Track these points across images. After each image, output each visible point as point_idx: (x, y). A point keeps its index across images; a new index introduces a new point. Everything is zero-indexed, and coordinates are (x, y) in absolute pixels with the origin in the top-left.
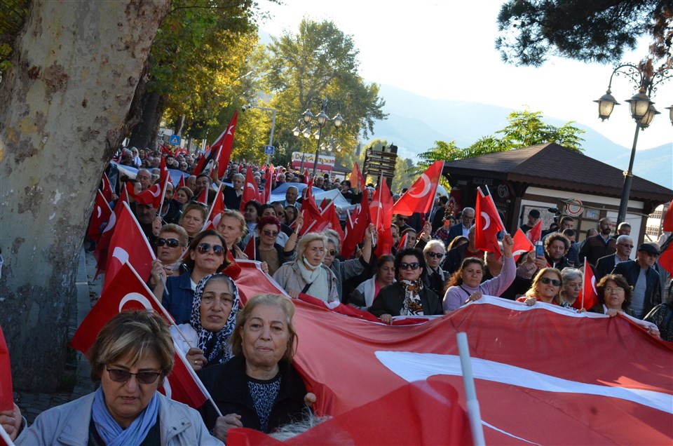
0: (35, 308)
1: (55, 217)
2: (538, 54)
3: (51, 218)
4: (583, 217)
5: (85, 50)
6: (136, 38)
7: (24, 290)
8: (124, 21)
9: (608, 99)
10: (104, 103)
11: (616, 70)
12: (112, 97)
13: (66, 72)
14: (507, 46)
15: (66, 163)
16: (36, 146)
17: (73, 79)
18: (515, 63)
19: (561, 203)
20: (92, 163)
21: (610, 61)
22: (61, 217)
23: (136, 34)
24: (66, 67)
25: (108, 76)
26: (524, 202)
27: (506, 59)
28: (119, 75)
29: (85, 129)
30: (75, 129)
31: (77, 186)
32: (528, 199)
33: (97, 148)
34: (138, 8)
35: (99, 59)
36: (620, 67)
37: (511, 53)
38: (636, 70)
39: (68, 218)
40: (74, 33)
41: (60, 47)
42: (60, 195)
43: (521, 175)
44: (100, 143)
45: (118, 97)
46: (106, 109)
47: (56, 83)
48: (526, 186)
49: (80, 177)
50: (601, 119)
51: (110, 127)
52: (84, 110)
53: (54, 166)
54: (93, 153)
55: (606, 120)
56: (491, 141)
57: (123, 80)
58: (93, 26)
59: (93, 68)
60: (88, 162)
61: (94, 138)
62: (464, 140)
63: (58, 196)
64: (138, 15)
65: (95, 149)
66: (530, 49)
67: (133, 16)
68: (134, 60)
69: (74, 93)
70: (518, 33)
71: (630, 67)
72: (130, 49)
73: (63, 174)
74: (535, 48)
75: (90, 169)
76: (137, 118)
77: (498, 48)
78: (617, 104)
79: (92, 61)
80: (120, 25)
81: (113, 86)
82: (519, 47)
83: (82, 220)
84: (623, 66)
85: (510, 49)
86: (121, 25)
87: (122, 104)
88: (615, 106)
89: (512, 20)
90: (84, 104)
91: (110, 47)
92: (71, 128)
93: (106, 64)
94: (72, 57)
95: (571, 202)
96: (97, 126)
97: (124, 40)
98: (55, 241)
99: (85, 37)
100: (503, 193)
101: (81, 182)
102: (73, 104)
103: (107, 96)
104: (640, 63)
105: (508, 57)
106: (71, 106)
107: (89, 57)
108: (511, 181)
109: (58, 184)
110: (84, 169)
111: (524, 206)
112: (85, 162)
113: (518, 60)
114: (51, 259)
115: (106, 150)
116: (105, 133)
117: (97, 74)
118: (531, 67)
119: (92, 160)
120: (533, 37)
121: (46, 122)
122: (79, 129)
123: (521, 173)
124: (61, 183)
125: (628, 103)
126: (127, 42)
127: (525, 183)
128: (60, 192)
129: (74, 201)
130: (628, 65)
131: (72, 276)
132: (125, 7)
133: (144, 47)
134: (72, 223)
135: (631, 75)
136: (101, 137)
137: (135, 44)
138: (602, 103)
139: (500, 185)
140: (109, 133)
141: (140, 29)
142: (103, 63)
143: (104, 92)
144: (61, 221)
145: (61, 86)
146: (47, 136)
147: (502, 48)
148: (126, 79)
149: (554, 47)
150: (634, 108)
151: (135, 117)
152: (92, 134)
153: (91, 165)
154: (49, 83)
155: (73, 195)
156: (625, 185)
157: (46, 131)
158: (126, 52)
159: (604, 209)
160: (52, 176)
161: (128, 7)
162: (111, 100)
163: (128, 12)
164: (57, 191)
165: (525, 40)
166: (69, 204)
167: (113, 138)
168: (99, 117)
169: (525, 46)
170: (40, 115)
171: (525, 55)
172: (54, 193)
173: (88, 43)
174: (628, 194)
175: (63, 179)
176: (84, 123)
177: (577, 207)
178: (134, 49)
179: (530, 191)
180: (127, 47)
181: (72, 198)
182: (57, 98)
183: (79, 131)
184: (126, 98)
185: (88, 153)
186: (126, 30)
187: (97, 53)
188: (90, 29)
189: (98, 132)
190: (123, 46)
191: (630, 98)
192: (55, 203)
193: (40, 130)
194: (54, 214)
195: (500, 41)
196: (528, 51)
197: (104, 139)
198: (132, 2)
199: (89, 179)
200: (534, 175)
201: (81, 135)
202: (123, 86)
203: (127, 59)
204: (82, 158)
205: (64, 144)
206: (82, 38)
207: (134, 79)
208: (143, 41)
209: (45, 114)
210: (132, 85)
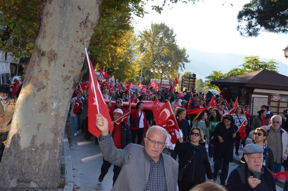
0: (47, 153)
1: (54, 114)
2: (256, 31)
3: (52, 114)
4: (280, 101)
5: (64, 43)
6: (84, 36)
7: (42, 145)
8: (80, 31)
10: (72, 65)
12: (75, 62)
13: (56, 53)
14: (242, 29)
15: (57, 91)
16: (45, 84)
17: (59, 55)
18: (246, 36)
19: (270, 95)
20: (68, 90)
22: (56, 113)
24: (56, 51)
25: (73, 53)
26: (253, 96)
28: (78, 52)
29: (65, 76)
30: (60, 76)
31: (62, 100)
32: (255, 94)
33: (70, 84)
34: (85, 24)
35: (69, 47)
37: (244, 32)
39: (59, 114)
40: (59, 36)
41: (53, 43)
42: (55, 104)
43: (251, 84)
44: (71, 81)
45: (78, 62)
46: (73, 67)
47: (52, 57)
48: (254, 88)
49: (63, 96)
50: (286, 58)
51: (75, 74)
52: (64, 68)
53: (53, 92)
54: (68, 86)
56: (237, 70)
58: (66, 33)
59: (67, 50)
61: (68, 79)
62: (225, 70)
63: (55, 105)
64: (85, 27)
65: (69, 84)
66: (252, 30)
67: (83, 27)
68: (84, 46)
69: (60, 61)
70: (247, 23)
73: (56, 95)
74: (254, 29)
75: (67, 93)
76: (86, 70)
77: (238, 30)
80: (77, 32)
82: (247, 29)
83: (65, 114)
85: (243, 30)
87: (79, 64)
89: (244, 17)
90: (64, 66)
91: (74, 41)
92: (59, 76)
93: (72, 48)
94: (58, 46)
95: (274, 95)
96: (70, 74)
97: (79, 38)
98: (54, 124)
99: (63, 37)
100: (244, 92)
101: (64, 99)
102: (59, 66)
103: (73, 61)
105: (243, 33)
106: (59, 67)
107: (65, 46)
108: (246, 87)
109: (54, 100)
110: (65, 93)
111: (253, 97)
112: (65, 90)
113: (247, 34)
114: (52, 131)
115: (74, 84)
116: (73, 77)
117: (69, 53)
118: (253, 37)
119: (68, 89)
120: (253, 24)
121: (49, 74)
122: (62, 76)
123: (251, 83)
127: (253, 87)
129: (61, 107)
131: (62, 139)
132: (79, 24)
133: (88, 40)
134: (61, 116)
136: (72, 79)
137: (84, 39)
138: (286, 51)
139: (242, 89)
140: (75, 77)
141: (86, 33)
142: (71, 48)
143: (72, 60)
144: (56, 115)
145: (54, 59)
146: (49, 80)
147: (240, 30)
148: (81, 54)
149: (263, 28)
151: (85, 69)
152: (68, 78)
154: (49, 57)
155: (61, 104)
157: (49, 78)
158: (80, 43)
160: (52, 97)
161: (81, 24)
162: (75, 63)
163: (80, 26)
164: (54, 103)
165: (250, 26)
166: (59, 108)
167: (76, 79)
168: (70, 70)
169: (250, 28)
170: (46, 71)
171: (250, 32)
172: (53, 104)
173: (65, 40)
175: (56, 98)
176: (64, 74)
177: (277, 97)
178: (84, 41)
179: (256, 90)
180: (81, 41)
181: (60, 105)
182: (53, 64)
183: (62, 77)
184: (81, 62)
185: (66, 86)
186: (80, 33)
187: (68, 44)
188: (66, 34)
190: (79, 40)
192: (54, 108)
193: (46, 78)
194: (53, 112)
195: (239, 27)
196: (251, 30)
197: (73, 80)
198: (82, 22)
199: (67, 97)
200: (257, 83)
201: (63, 78)
202: (80, 57)
203: (81, 46)
204: (64, 88)
205: (56, 83)
206: (62, 38)
207: (84, 54)
208: (87, 38)
209: (48, 71)
210: (83, 56)
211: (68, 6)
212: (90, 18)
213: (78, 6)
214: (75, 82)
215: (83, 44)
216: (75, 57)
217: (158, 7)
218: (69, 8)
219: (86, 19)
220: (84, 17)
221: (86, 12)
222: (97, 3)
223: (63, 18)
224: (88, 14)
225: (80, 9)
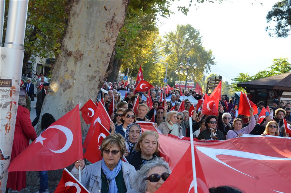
2: (286, 32)
5: (90, 43)
6: (110, 37)
8: (105, 30)
10: (98, 65)
13: (82, 53)
14: (271, 29)
15: (83, 91)
16: (71, 84)
17: (85, 55)
18: (275, 37)
20: (93, 90)
23: (110, 35)
24: (82, 51)
25: (99, 53)
26: (282, 99)
27: (270, 35)
28: (104, 53)
29: (90, 76)
30: (86, 76)
32: (284, 97)
34: (111, 25)
35: (95, 47)
37: (273, 32)
40: (85, 37)
41: (80, 43)
42: (81, 104)
43: (280, 86)
44: (96, 81)
45: (103, 62)
46: (98, 67)
47: (78, 57)
48: (282, 91)
49: (89, 96)
51: (100, 75)
52: (90, 68)
54: (94, 86)
56: (265, 72)
57: (105, 55)
58: (93, 33)
59: (93, 50)
60: (92, 90)
61: (94, 79)
64: (111, 27)
65: (94, 84)
67: (109, 28)
68: (109, 46)
69: (85, 61)
73: (82, 95)
74: (284, 30)
75: (93, 93)
76: (111, 70)
79: (92, 48)
80: (103, 32)
82: (276, 30)
85: (272, 31)
87: (105, 65)
89: (273, 18)
90: (90, 66)
91: (99, 41)
92: (85, 76)
94: (84, 46)
96: (95, 75)
97: (105, 38)
99: (90, 38)
100: (272, 95)
101: (89, 98)
102: (85, 66)
103: (99, 61)
105: (272, 34)
107: (91, 46)
108: (275, 90)
110: (90, 93)
112: (91, 90)
113: (277, 35)
115: (99, 84)
117: (95, 53)
118: (282, 38)
119: (93, 89)
120: (283, 25)
121: (75, 74)
122: (88, 76)
124: (81, 99)
127: (282, 90)
132: (105, 25)
133: (113, 40)
136: (97, 79)
137: (109, 39)
139: (270, 92)
140: (100, 77)
141: (111, 33)
142: (97, 48)
143: (98, 60)
145: (80, 59)
146: (75, 80)
147: (268, 31)
148: (106, 54)
151: (110, 69)
152: (93, 78)
154: (75, 58)
157: (75, 78)
158: (106, 43)
160: (78, 96)
161: (107, 24)
162: (101, 63)
163: (106, 26)
164: (80, 102)
165: (279, 26)
167: (102, 79)
168: (96, 70)
169: (279, 29)
170: (72, 71)
171: (279, 33)
173: (91, 40)
175: (82, 97)
176: (90, 74)
178: (109, 41)
179: (285, 93)
180: (107, 41)
182: (79, 64)
184: (107, 62)
185: (92, 86)
186: (106, 34)
187: (95, 44)
188: (92, 34)
189: (96, 77)
190: (105, 40)
193: (73, 77)
195: (267, 27)
196: (281, 31)
197: (98, 80)
198: (108, 22)
199: (93, 97)
200: (286, 86)
201: (89, 78)
202: (105, 57)
203: (107, 46)
204: (89, 88)
205: (82, 82)
206: (88, 39)
208: (113, 38)
209: (74, 71)
210: (109, 57)
211: (94, 6)
212: (116, 18)
213: (105, 7)
214: (100, 82)
216: (101, 57)
217: (184, 7)
218: (96, 8)
219: (112, 20)
220: (110, 17)
221: (112, 12)
222: (124, 3)
223: (89, 19)
224: (114, 14)
225: (106, 9)
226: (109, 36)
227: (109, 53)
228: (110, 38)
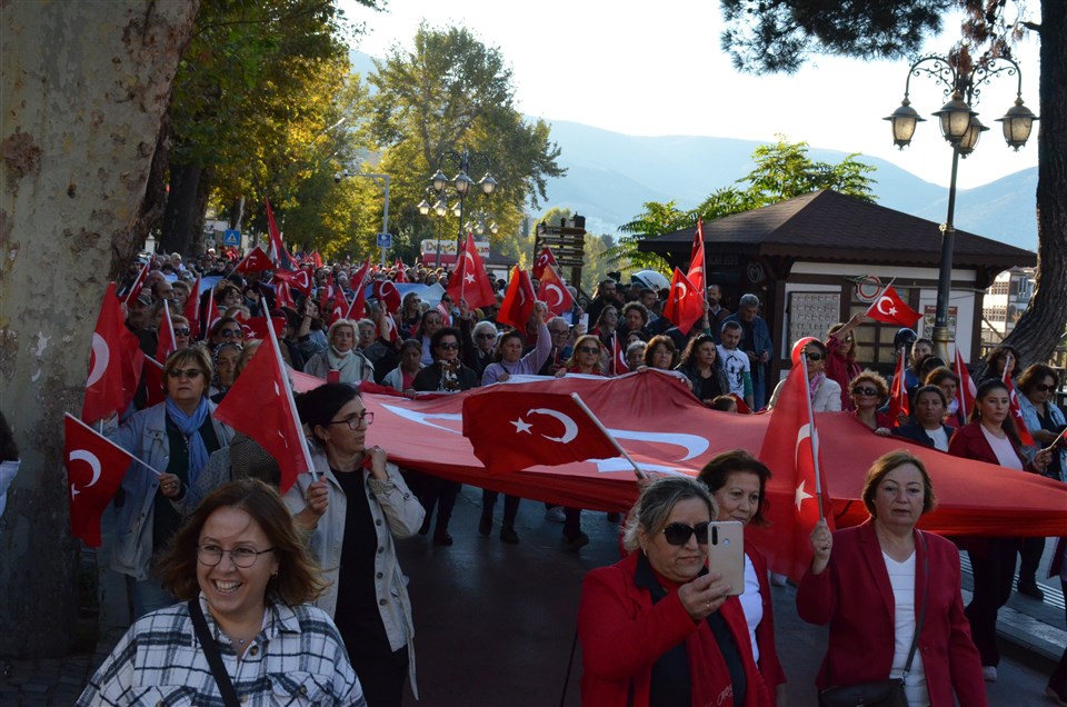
1: (41, 377)
2: (790, 53)
3: (34, 378)
5: (64, 107)
6: (144, 80)
8: (122, 55)
9: (905, 115)
10: (103, 189)
11: (914, 66)
12: (115, 177)
13: (36, 144)
14: (741, 43)
15: (51, 289)
17: (48, 154)
18: (755, 70)
19: (848, 284)
20: (93, 285)
21: (903, 53)
22: (51, 375)
23: (144, 74)
24: (36, 136)
25: (104, 145)
26: (789, 287)
27: (741, 65)
28: (123, 141)
29: (76, 233)
30: (60, 233)
31: (70, 326)
32: (795, 282)
33: (98, 261)
34: (143, 32)
35: (88, 120)
36: (920, 61)
37: (749, 53)
38: (944, 65)
39: (63, 376)
40: (44, 81)
41: (23, 105)
42: (46, 340)
43: (780, 244)
44: (103, 253)
45: (124, 177)
46: (106, 197)
47: (22, 162)
48: (790, 261)
49: (76, 309)
50: (897, 146)
51: (116, 226)
52: (72, 202)
53: (32, 295)
54: (92, 269)
55: (905, 147)
56: (730, 195)
57: (131, 149)
58: (73, 67)
59: (80, 134)
60: (87, 284)
61: (92, 245)
62: (687, 199)
63: (43, 343)
64: (144, 44)
65: (95, 262)
66: (777, 46)
67: (135, 45)
68: (143, 115)
69: (52, 177)
70: (756, 22)
71: (935, 61)
72: (135, 99)
73: (48, 306)
74: (784, 43)
75: (90, 295)
76: (160, 207)
77: (727, 48)
78: (921, 120)
79: (76, 122)
80: (117, 61)
81: (115, 160)
82: (759, 44)
84: (924, 59)
85: (745, 48)
86: (119, 62)
87: (131, 187)
88: (918, 123)
89: (745, 2)
90: (71, 192)
91: (104, 99)
92: (54, 232)
93: (101, 126)
94: (44, 118)
95: (863, 280)
96: (95, 226)
97: (125, 85)
98: (45, 415)
99: (62, 84)
100: (755, 275)
101: (78, 318)
102: (53, 194)
103: (107, 176)
104: (951, 53)
105: (744, 61)
106: (50, 198)
107: (72, 116)
108: (766, 256)
109: (41, 325)
110: (81, 296)
111: (790, 293)
112: (82, 285)
113: (760, 64)
114: (40, 444)
115: (113, 263)
116: (110, 235)
117: (87, 142)
118: (781, 74)
119: (92, 280)
120: (780, 26)
121: (12, 226)
122: (67, 234)
123: (781, 241)
124: (45, 322)
125: (938, 118)
126: (130, 87)
127: (788, 257)
128: (44, 336)
129: (69, 348)
130: (931, 58)
132: (122, 32)
133: (158, 92)
134: (70, 383)
135: (938, 74)
136: (104, 242)
137: (142, 89)
138: (897, 122)
139: (750, 264)
140: (115, 236)
141: (149, 65)
142: (96, 124)
143: (101, 170)
144: (51, 382)
145: (31, 166)
146: (16, 247)
147: (734, 48)
148: (135, 147)
149: (815, 39)
150: (947, 124)
151: (155, 205)
152: (87, 239)
153: (92, 289)
154: (10, 163)
155: (67, 338)
156: (945, 247)
157: (13, 241)
158: (129, 104)
159: (915, 286)
160: (30, 312)
161: (127, 31)
162: (114, 183)
163: (126, 39)
164: (40, 335)
165: (768, 33)
166: (62, 353)
167: (123, 242)
168: (97, 210)
169: (768, 42)
171: (770, 56)
172: (36, 338)
173: (68, 95)
174: (950, 260)
175: (48, 315)
176: (73, 223)
177: (871, 287)
178: (143, 97)
179: (798, 268)
180: (132, 96)
181: (66, 344)
182: (25, 186)
183: (66, 236)
184: (137, 178)
185: (85, 270)
186: (127, 68)
187: (84, 110)
189: (98, 236)
190: (124, 94)
191: (939, 110)
192: (39, 353)
193: (5, 240)
194: (39, 372)
195: (729, 36)
196: (774, 49)
197: (109, 245)
198: (133, 24)
199: (91, 312)
201: (71, 242)
202: (131, 159)
203: (132, 115)
204: (75, 279)
205: (45, 258)
206: (57, 87)
207: (147, 145)
208: (156, 84)
209: (9, 214)
210: (146, 156)
212: (160, 9)
214: (118, 255)
215: (143, 109)
216: (114, 158)
219: (147, 14)
220: (139, 5)
223: (54, 10)
226: (141, 75)
227: (147, 142)
228: (145, 84)
